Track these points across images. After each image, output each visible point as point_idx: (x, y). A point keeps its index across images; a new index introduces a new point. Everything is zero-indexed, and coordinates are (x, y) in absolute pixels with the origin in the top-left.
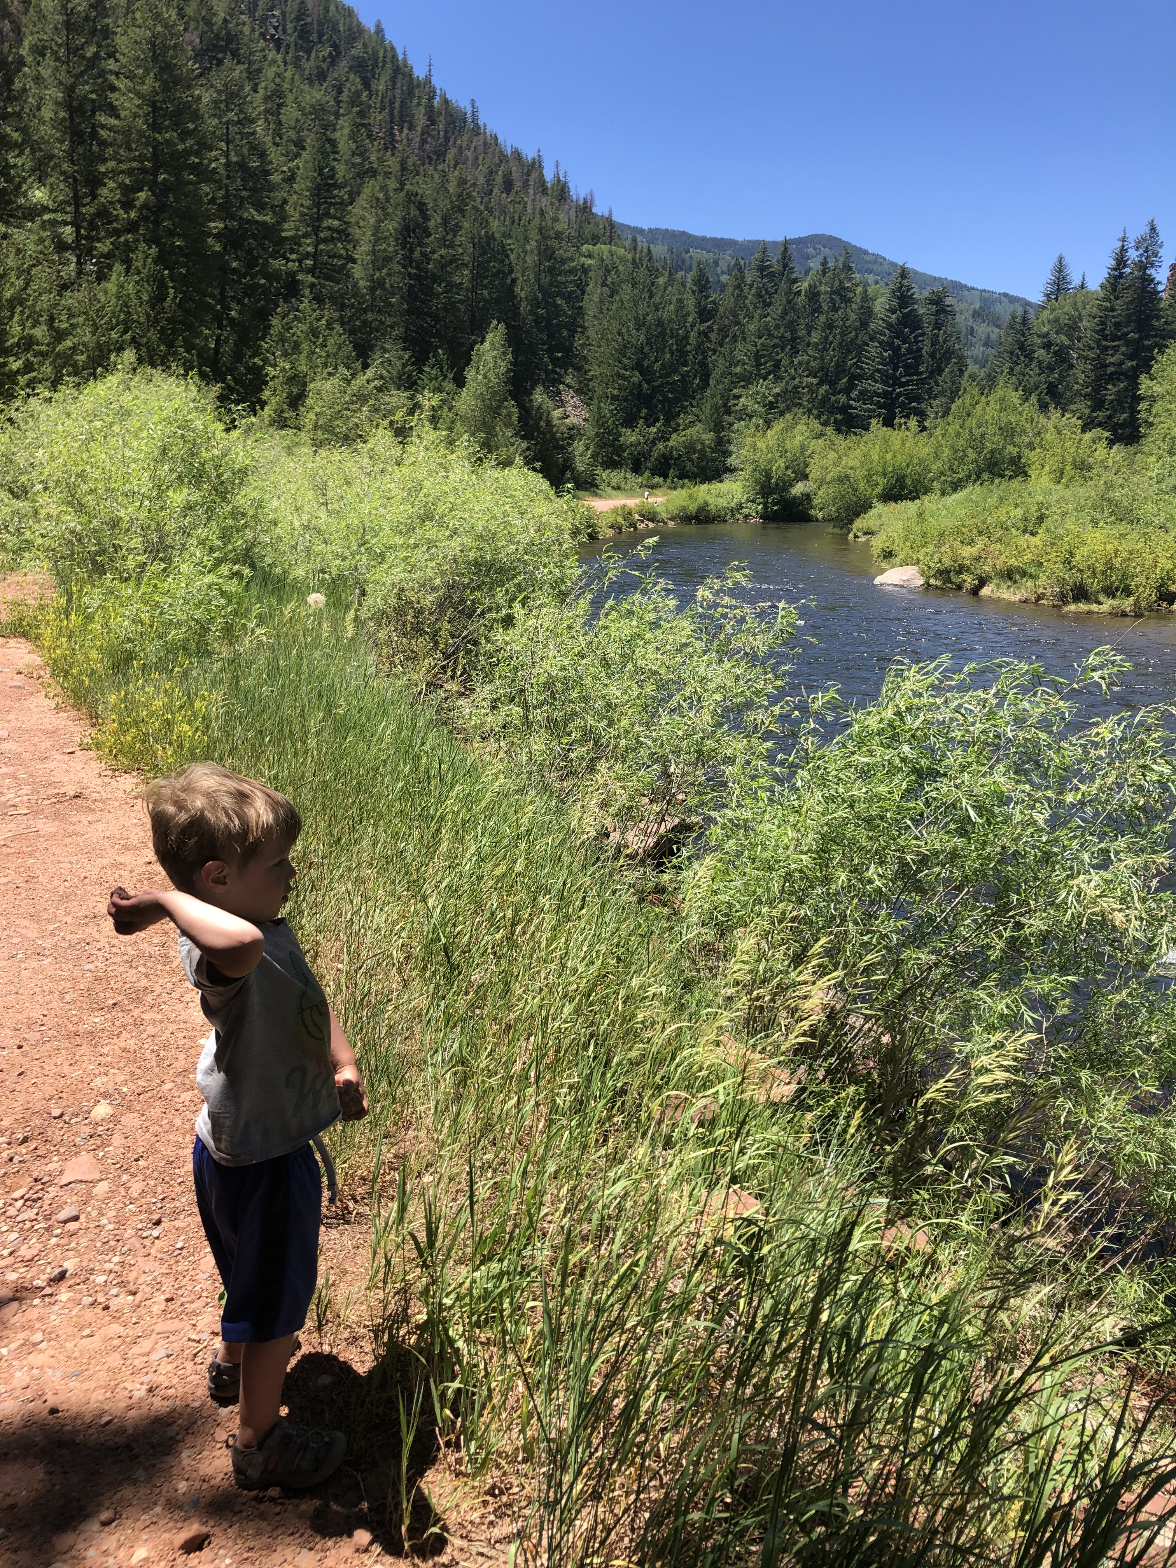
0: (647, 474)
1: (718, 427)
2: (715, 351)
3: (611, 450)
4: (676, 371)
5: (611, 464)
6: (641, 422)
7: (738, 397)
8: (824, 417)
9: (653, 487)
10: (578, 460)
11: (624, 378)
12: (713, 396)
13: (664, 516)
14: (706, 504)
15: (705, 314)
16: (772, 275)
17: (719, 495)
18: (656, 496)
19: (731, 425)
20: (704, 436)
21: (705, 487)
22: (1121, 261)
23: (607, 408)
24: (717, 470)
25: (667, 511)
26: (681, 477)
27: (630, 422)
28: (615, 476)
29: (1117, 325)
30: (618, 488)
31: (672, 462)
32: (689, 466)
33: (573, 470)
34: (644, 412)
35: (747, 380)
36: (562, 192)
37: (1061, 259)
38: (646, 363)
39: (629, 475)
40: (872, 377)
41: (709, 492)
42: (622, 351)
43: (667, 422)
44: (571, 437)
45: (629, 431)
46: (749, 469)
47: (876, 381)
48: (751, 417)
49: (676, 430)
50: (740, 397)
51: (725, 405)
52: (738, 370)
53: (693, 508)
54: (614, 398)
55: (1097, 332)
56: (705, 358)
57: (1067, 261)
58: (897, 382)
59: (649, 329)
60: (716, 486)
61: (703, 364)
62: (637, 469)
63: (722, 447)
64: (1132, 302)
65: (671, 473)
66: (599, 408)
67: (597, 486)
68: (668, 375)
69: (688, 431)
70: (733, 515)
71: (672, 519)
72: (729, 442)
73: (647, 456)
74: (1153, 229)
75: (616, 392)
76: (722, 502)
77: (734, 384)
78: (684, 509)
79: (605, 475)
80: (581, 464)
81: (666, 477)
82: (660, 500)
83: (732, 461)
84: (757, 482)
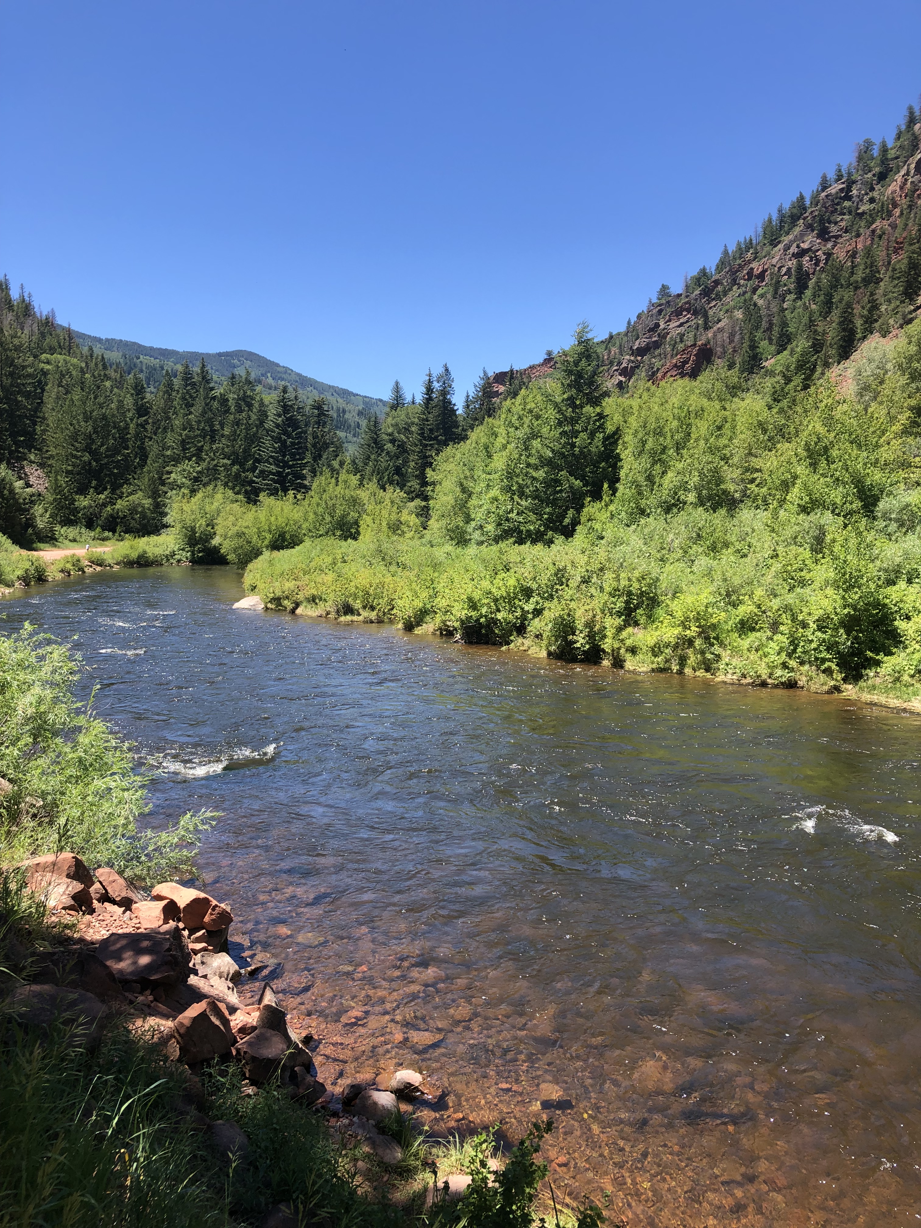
0: (99, 529)
1: (155, 494)
2: (151, 438)
3: (67, 511)
4: (119, 452)
5: (68, 522)
6: (92, 490)
7: (170, 473)
8: (237, 488)
9: (103, 540)
10: (38, 519)
11: (75, 457)
12: (149, 472)
13: (111, 561)
14: (145, 552)
15: (142, 410)
16: (193, 384)
17: (156, 546)
18: (106, 546)
19: (166, 493)
20: (144, 502)
21: (145, 539)
22: (429, 390)
23: (62, 480)
24: (156, 526)
25: (113, 558)
26: (126, 532)
27: (82, 490)
28: (72, 532)
29: (431, 430)
30: (74, 540)
31: (119, 520)
32: (133, 524)
33: (34, 527)
34: (94, 483)
35: (176, 460)
36: (26, 310)
37: (397, 383)
38: (94, 447)
39: (83, 530)
40: (267, 461)
41: (148, 543)
42: (74, 437)
43: (113, 491)
44: (32, 502)
45: (82, 498)
46: (178, 526)
47: (271, 464)
48: (180, 488)
49: (121, 497)
50: (171, 472)
51: (160, 478)
52: (169, 453)
53: (134, 555)
54: (68, 472)
55: (419, 434)
56: (143, 443)
57: (402, 384)
58: (286, 465)
59: (95, 421)
60: (154, 539)
61: (142, 448)
62: (90, 525)
63: (159, 509)
64: (439, 416)
65: (118, 529)
66: (56, 480)
67: (56, 540)
68: (113, 456)
69: (130, 498)
70: (168, 560)
71: (117, 564)
72: (165, 505)
73: (98, 516)
74: (447, 370)
75: (70, 468)
76: (158, 551)
77: (166, 464)
78: (127, 556)
79: (61, 530)
80: (41, 523)
81: (114, 531)
82: (106, 549)
83: (168, 520)
84: (186, 536)
